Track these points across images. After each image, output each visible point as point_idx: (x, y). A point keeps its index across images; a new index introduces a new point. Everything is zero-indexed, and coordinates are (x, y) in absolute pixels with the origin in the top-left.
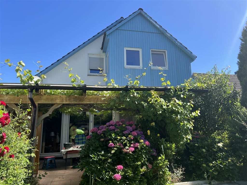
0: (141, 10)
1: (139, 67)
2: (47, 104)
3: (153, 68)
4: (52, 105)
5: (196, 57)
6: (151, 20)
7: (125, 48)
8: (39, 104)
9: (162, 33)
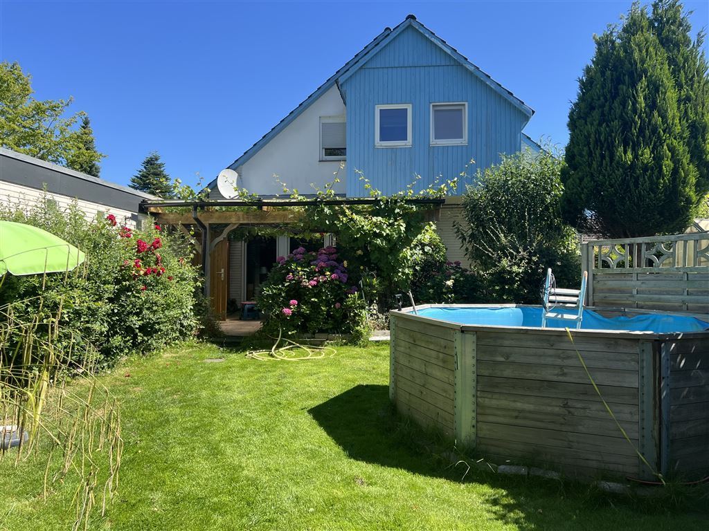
0: (412, 20)
1: (404, 144)
2: (220, 224)
3: (434, 142)
4: (226, 225)
5: (533, 112)
6: (433, 39)
7: (376, 106)
8: (210, 224)
9: (457, 63)
